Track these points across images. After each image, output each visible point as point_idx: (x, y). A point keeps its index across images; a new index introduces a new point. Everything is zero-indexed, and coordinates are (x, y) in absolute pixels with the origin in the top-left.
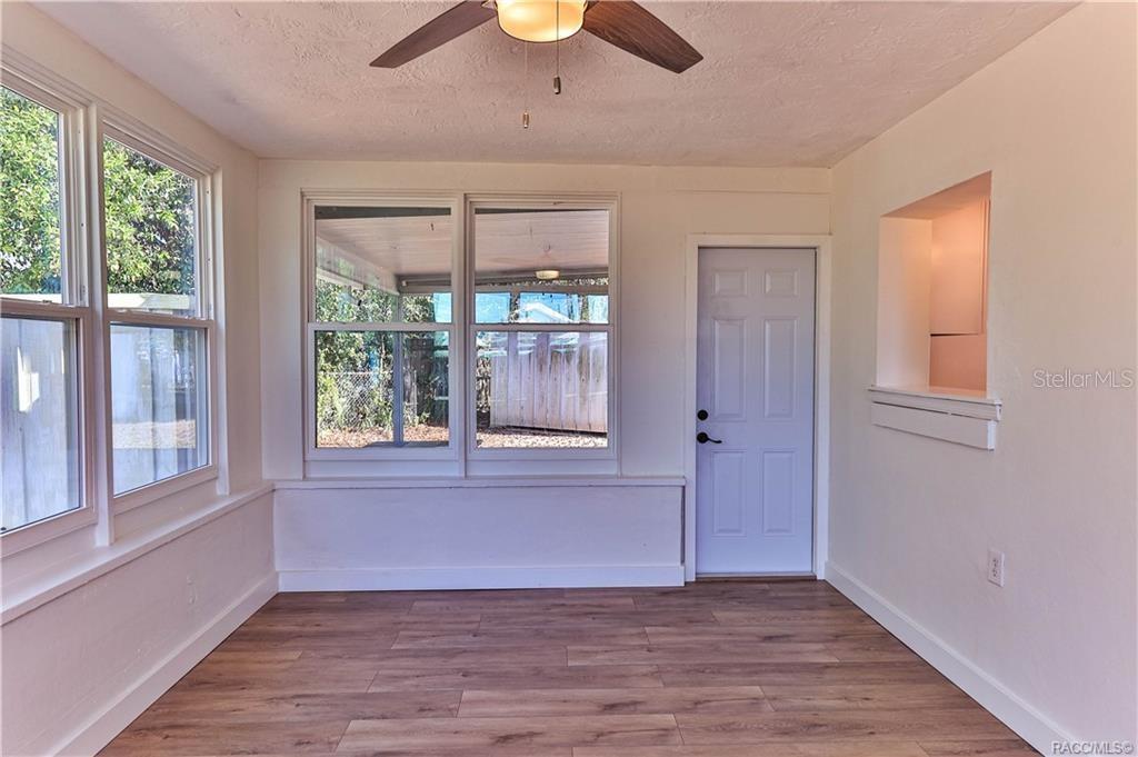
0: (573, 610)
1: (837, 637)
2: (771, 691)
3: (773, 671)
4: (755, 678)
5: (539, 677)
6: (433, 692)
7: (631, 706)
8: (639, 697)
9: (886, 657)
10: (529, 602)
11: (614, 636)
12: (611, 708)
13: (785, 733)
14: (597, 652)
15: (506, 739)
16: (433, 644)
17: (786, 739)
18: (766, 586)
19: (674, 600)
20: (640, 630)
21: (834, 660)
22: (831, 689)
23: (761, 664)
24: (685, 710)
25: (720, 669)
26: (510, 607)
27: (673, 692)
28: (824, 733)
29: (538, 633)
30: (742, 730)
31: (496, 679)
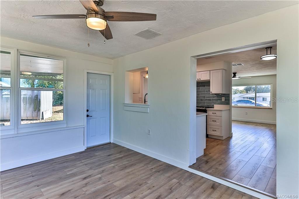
0: (60, 163)
1: (121, 152)
2: (116, 164)
3: (114, 161)
4: (111, 163)
5: (61, 179)
6: (30, 194)
7: (90, 176)
8: (90, 174)
9: (131, 153)
10: (44, 164)
11: (75, 165)
12: (85, 178)
13: (122, 170)
14: (73, 169)
15: (63, 194)
16: (19, 183)
17: (123, 171)
18: (102, 146)
19: (84, 154)
20: (80, 162)
21: (123, 156)
22: (125, 160)
23: (111, 160)
24: (101, 173)
25: (103, 164)
26: (39, 167)
27: (97, 171)
28: (128, 168)
29: (54, 170)
30: (114, 172)
31: (49, 184)
